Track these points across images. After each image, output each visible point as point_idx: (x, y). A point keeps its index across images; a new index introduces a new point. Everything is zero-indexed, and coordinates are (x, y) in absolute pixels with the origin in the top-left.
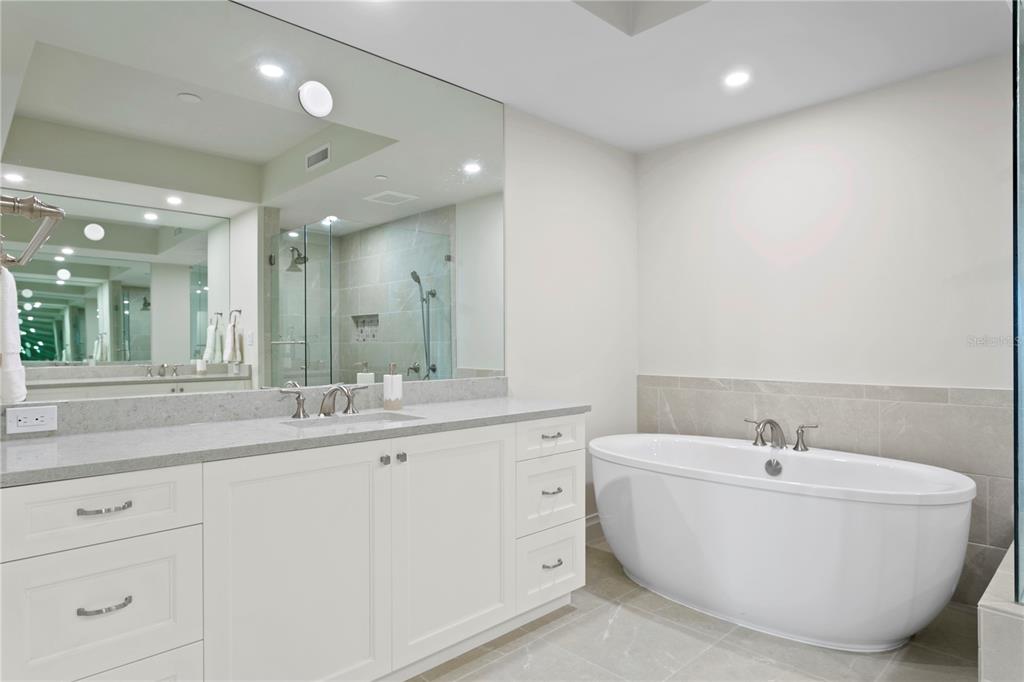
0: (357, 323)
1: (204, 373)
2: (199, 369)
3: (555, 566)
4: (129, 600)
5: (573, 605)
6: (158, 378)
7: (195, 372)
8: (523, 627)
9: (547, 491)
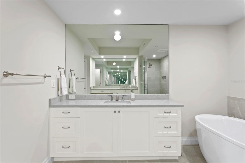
0: (163, 78)
1: (131, 88)
2: (130, 87)
3: (169, 147)
4: (69, 127)
5: (179, 160)
6: (123, 88)
7: (130, 88)
8: (159, 160)
9: (165, 127)
